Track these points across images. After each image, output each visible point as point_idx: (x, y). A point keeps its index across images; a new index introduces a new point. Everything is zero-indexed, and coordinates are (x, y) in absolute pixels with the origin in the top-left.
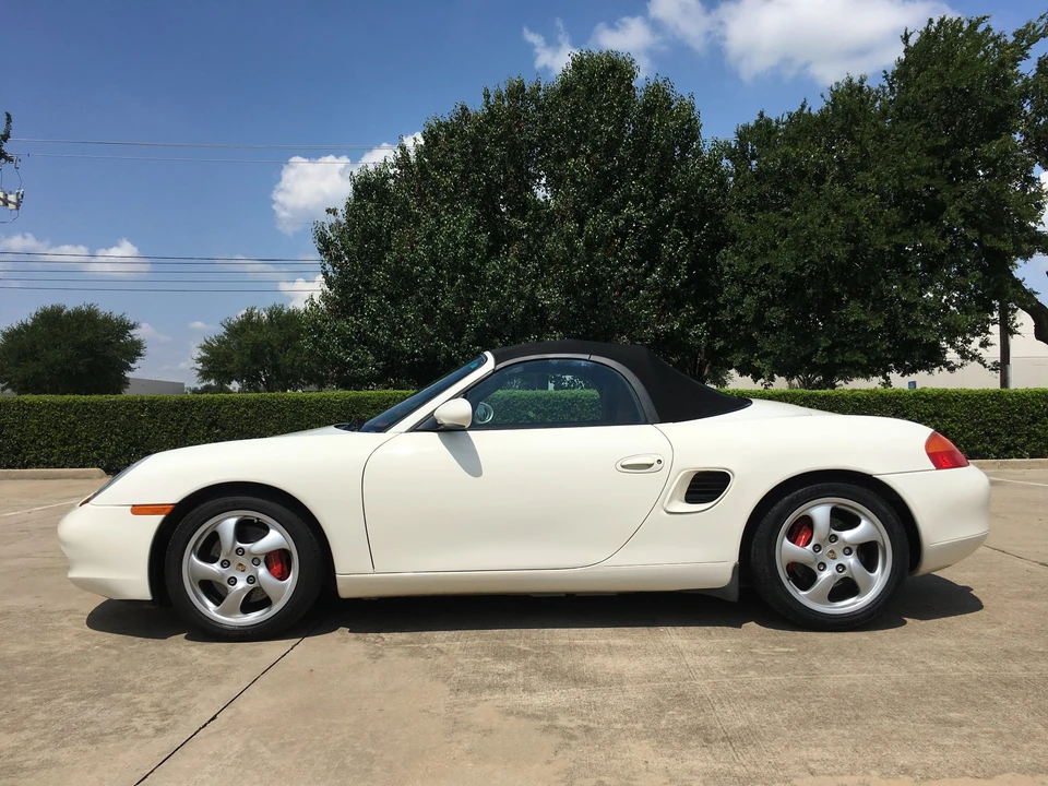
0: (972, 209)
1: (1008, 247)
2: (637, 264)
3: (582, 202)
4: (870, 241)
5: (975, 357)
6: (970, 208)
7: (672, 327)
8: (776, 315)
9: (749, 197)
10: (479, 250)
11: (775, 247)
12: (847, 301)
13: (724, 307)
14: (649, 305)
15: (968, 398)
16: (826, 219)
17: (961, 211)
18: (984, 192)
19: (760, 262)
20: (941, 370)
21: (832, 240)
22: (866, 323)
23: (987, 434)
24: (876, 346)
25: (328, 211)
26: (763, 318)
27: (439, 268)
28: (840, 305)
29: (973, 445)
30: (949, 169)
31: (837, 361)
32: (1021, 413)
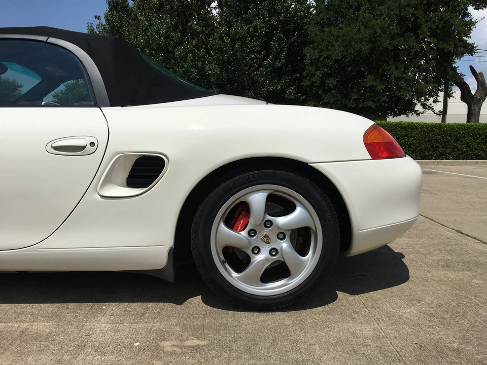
0: (435, 27)
1: (451, 48)
2: (259, 52)
3: (231, 16)
4: (381, 43)
5: (431, 108)
6: (434, 27)
7: (277, 88)
8: (331, 82)
9: (322, 19)
10: (172, 40)
11: (332, 46)
12: (367, 75)
13: (306, 78)
14: (264, 75)
15: (423, 127)
16: (359, 30)
17: (429, 28)
18: (441, 18)
19: (325, 54)
20: (413, 114)
21: (362, 42)
22: (375, 87)
23: (432, 147)
24: (379, 99)
25: (96, 17)
26: (325, 83)
27: (151, 49)
28: (364, 76)
29: (424, 152)
30: (425, 5)
31: (360, 106)
32: (450, 136)
